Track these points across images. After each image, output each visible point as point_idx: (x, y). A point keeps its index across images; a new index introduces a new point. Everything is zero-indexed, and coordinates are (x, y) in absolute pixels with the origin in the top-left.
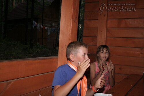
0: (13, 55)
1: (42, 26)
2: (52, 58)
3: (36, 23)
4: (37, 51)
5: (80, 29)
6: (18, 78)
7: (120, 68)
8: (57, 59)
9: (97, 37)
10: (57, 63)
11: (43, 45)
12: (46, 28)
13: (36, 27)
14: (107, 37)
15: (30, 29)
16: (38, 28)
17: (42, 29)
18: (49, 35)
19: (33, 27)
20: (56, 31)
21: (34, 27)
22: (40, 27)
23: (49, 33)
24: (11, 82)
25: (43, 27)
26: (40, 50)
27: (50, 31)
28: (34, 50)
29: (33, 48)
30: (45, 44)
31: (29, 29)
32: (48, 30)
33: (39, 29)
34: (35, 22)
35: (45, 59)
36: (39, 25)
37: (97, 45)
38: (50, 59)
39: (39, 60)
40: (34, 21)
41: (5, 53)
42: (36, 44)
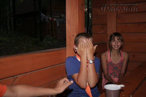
0: (24, 49)
1: (50, 18)
2: (59, 50)
3: (44, 15)
4: (48, 44)
5: (90, 18)
6: (25, 72)
7: (133, 56)
8: (65, 50)
9: (107, 24)
10: (66, 54)
11: (54, 37)
12: (55, 19)
13: (44, 19)
14: (117, 24)
15: (39, 22)
16: (46, 20)
17: (51, 21)
18: (58, 27)
19: (42, 20)
22: (49, 19)
23: (58, 25)
24: (18, 77)
25: (52, 19)
26: (50, 43)
27: (59, 22)
28: (44, 43)
29: (43, 41)
30: (55, 36)
32: (57, 22)
33: (48, 21)
35: (52, 51)
36: (47, 17)
37: (107, 33)
38: (58, 50)
39: (46, 52)
40: (42, 13)
41: (16, 48)
42: (46, 36)
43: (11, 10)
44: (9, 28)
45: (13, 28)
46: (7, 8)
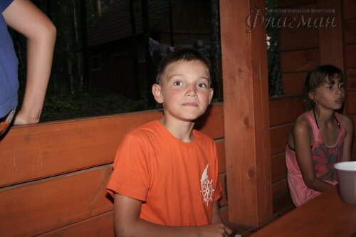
1: (172, 49)
3: (157, 42)
9: (318, 48)
13: (157, 53)
15: (145, 61)
16: (163, 54)
19: (151, 54)
21: (154, 52)
22: (168, 51)
25: (175, 50)
31: (140, 62)
34: (154, 41)
36: (164, 47)
40: (150, 39)
43: (77, 37)
44: (72, 80)
45: (82, 79)
46: (67, 33)
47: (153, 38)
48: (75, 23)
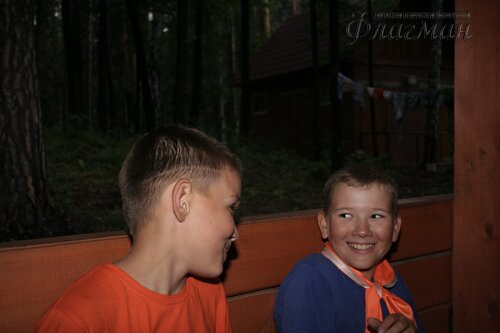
0: (276, 197)
1: (371, 90)
3: (349, 79)
11: (380, 158)
12: (387, 94)
13: (349, 95)
15: (329, 103)
16: (357, 98)
17: (373, 98)
18: (400, 121)
19: (340, 96)
20: (426, 103)
21: (345, 94)
22: (366, 93)
23: (399, 114)
25: (376, 92)
27: (403, 103)
30: (385, 155)
31: (322, 104)
32: (395, 103)
33: (362, 100)
34: (345, 78)
36: (359, 87)
40: (340, 75)
41: (252, 192)
42: (353, 155)
43: (234, 65)
44: (224, 126)
45: (238, 124)
46: (221, 59)
47: (344, 74)
48: (233, 45)
